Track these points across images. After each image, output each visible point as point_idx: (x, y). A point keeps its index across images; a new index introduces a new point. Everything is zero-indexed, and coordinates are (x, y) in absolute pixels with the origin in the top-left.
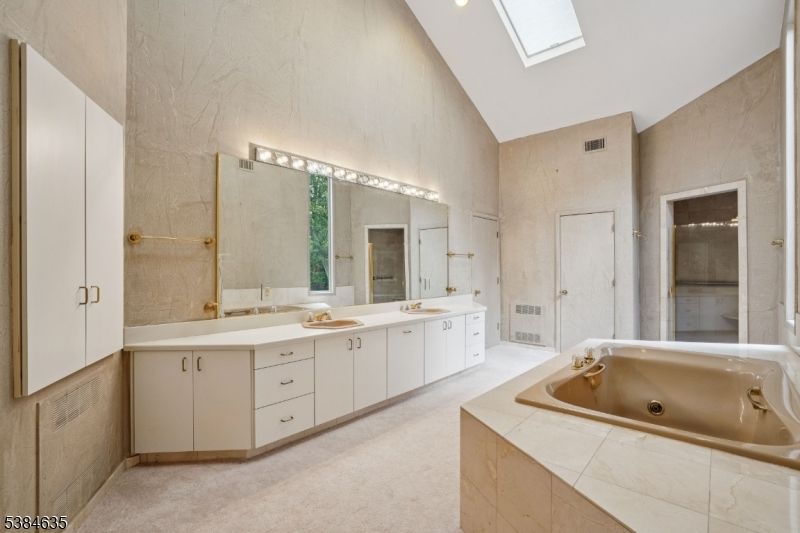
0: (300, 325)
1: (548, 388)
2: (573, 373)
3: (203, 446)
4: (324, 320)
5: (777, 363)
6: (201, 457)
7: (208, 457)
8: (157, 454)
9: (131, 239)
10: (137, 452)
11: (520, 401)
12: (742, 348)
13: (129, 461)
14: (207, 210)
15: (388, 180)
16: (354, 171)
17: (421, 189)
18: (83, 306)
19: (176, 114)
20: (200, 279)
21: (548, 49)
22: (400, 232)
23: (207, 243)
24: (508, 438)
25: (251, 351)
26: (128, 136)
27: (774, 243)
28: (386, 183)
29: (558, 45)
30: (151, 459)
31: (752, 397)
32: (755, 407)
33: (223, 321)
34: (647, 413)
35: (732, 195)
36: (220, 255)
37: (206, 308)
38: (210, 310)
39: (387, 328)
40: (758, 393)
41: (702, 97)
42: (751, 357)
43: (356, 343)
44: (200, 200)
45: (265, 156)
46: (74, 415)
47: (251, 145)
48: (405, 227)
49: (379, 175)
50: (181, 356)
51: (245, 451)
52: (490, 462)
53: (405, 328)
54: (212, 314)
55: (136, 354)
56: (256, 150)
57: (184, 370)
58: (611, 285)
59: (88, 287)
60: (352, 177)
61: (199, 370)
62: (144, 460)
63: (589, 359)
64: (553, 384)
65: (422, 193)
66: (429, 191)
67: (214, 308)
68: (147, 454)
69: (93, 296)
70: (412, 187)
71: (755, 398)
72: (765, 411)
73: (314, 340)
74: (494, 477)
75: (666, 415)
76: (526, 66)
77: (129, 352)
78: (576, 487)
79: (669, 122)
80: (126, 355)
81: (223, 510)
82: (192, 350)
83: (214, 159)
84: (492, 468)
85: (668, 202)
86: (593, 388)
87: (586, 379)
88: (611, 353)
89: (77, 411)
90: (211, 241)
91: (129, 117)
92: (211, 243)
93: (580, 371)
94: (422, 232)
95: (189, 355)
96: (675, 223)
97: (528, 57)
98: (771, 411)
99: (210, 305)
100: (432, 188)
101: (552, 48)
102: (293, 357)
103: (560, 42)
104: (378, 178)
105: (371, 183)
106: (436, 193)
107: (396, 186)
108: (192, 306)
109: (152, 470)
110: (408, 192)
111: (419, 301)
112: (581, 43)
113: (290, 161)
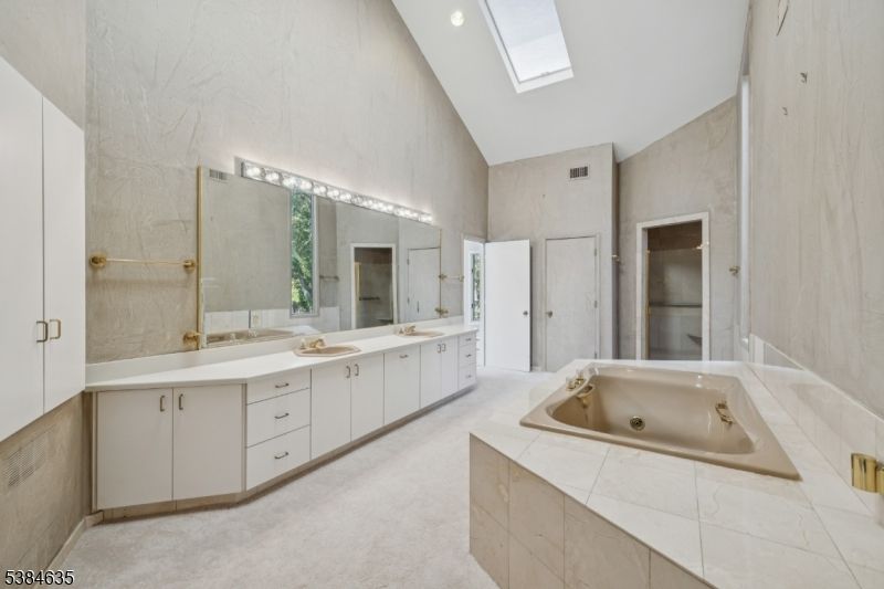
0: (292, 353)
1: (547, 410)
2: (568, 394)
3: (184, 493)
4: (318, 346)
5: (736, 379)
6: (181, 507)
7: (188, 506)
8: (125, 509)
9: (94, 262)
10: (99, 508)
11: (524, 424)
12: (706, 365)
13: (89, 519)
14: (186, 230)
15: (383, 201)
16: (349, 192)
17: (415, 211)
18: (41, 344)
19: (148, 120)
20: (178, 307)
21: (538, 77)
22: (388, 251)
23: (186, 267)
24: (520, 462)
25: (244, 385)
26: (88, 141)
27: (731, 270)
28: (381, 205)
29: (548, 74)
30: (118, 515)
31: (720, 410)
32: (723, 420)
33: (207, 352)
34: (630, 428)
35: (697, 225)
36: (202, 280)
37: (186, 338)
38: (191, 341)
39: (384, 353)
40: (723, 406)
41: (673, 134)
42: (714, 373)
43: (354, 371)
44: (177, 218)
45: (253, 172)
46: (28, 473)
47: (237, 159)
48: (393, 246)
49: (373, 196)
50: (157, 395)
51: (234, 495)
52: (501, 486)
53: (402, 353)
54: (193, 344)
55: (100, 395)
56: (242, 164)
57: (162, 410)
58: (593, 307)
59: (47, 320)
60: (346, 197)
61: (181, 409)
62: (108, 516)
63: (580, 379)
64: (551, 406)
65: (415, 215)
66: (423, 213)
67: (196, 338)
68: (112, 509)
69: (53, 331)
70: (406, 208)
71: (722, 411)
72: (731, 423)
73: (310, 370)
74: (506, 500)
75: (646, 429)
76: (518, 92)
77: (91, 394)
78: (588, 505)
79: (645, 155)
80: (87, 398)
81: (214, 563)
82: (172, 387)
83: (195, 173)
84: (504, 491)
85: (644, 229)
86: (585, 407)
87: (579, 399)
88: (597, 373)
89: (31, 468)
90: (193, 265)
91: (89, 121)
92: (192, 267)
93: (574, 392)
94: (411, 253)
95: (168, 394)
96: (649, 248)
97: (520, 83)
98: (736, 423)
99: (192, 336)
100: (425, 210)
101: (543, 76)
102: (288, 389)
103: (550, 71)
104: (372, 199)
105: (365, 204)
106: (429, 215)
107: (390, 208)
108: (168, 337)
109: (120, 527)
110: (402, 213)
111: (412, 324)
112: (570, 74)
113: (281, 179)
